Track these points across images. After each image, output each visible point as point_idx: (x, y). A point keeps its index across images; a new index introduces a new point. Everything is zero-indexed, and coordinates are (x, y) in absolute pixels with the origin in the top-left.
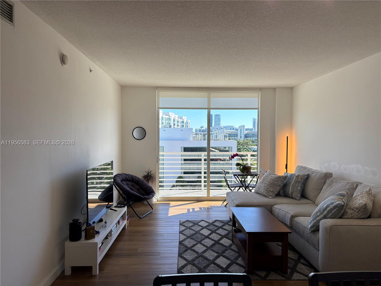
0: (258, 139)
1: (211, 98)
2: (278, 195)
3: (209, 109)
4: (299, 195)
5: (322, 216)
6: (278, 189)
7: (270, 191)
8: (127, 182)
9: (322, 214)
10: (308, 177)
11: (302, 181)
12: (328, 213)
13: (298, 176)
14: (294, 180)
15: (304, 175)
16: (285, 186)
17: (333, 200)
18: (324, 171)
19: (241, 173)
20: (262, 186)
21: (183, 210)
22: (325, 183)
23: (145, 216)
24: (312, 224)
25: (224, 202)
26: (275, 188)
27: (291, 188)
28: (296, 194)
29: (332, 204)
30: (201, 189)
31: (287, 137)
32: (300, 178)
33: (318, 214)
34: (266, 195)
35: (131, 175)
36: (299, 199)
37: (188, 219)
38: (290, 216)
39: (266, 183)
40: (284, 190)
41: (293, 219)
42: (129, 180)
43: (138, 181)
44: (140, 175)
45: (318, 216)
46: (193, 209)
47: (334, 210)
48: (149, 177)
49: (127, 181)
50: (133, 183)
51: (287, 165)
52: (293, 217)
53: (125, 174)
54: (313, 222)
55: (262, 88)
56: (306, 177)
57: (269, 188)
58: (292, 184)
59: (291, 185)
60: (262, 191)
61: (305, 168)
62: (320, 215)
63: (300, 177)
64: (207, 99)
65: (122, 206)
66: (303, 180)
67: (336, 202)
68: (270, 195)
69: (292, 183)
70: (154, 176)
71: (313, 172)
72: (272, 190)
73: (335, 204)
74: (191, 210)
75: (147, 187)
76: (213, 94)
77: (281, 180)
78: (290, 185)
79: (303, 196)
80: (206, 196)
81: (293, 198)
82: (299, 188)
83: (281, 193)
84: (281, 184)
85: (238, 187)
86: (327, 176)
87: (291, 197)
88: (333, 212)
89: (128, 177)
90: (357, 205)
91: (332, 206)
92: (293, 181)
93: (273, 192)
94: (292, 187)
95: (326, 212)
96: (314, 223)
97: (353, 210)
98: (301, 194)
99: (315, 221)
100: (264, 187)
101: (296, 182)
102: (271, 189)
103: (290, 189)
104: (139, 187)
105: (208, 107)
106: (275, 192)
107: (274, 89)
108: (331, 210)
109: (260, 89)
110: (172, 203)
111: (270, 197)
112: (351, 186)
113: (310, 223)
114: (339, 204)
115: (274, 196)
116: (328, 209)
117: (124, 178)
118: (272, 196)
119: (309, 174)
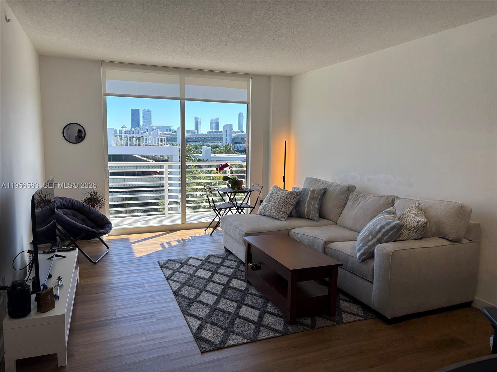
0: (249, 144)
1: (185, 85)
2: (290, 216)
3: (182, 100)
4: (317, 215)
5: (375, 240)
6: (291, 207)
7: (282, 211)
8: (64, 210)
9: (375, 237)
11: (320, 197)
12: (383, 235)
13: (313, 191)
14: (309, 196)
15: (321, 190)
16: (298, 204)
17: (388, 219)
18: (346, 184)
19: (231, 190)
20: (270, 206)
21: (154, 246)
22: (347, 199)
23: (100, 260)
24: (362, 251)
25: (207, 229)
26: (287, 207)
27: (306, 206)
28: (313, 213)
29: (388, 224)
30: (164, 214)
31: (286, 141)
32: (317, 194)
33: (370, 238)
34: (277, 217)
35: (69, 199)
36: (317, 220)
37: (169, 258)
38: (322, 242)
39: (275, 201)
40: (298, 209)
41: (327, 246)
42: (67, 207)
43: (83, 208)
44: (80, 197)
45: (369, 241)
46: (168, 243)
47: (392, 232)
48: (94, 200)
49: (63, 209)
50: (73, 211)
51: (284, 177)
52: (326, 243)
53: (59, 197)
54: (364, 248)
55: (253, 74)
56: (323, 192)
57: (280, 208)
58: (307, 201)
59: (306, 203)
60: (270, 211)
61: (317, 181)
62: (372, 239)
63: (316, 192)
65: (71, 248)
66: (320, 196)
67: (393, 222)
68: (283, 217)
69: (308, 199)
70: (102, 199)
71: (331, 185)
72: (284, 210)
73: (392, 224)
74: (167, 246)
75: (98, 217)
77: (294, 197)
78: (305, 202)
79: (322, 216)
80: (181, 223)
81: (309, 219)
82: (317, 206)
83: (293, 214)
84: (294, 201)
86: (350, 189)
87: (307, 217)
88: (389, 234)
89: (65, 203)
90: (415, 224)
91: (388, 227)
92: (308, 198)
93: (285, 212)
94: (307, 205)
95: (380, 235)
96: (365, 250)
97: (410, 230)
98: (319, 213)
99: (366, 247)
100: (274, 206)
101: (312, 198)
102: (283, 209)
103: (306, 209)
104: (83, 217)
105: (181, 97)
106: (288, 212)
107: (268, 77)
108: (388, 231)
109: (252, 76)
110: (133, 237)
111: (283, 219)
112: (387, 200)
113: (359, 250)
114: (398, 224)
115: (286, 217)
116: (384, 230)
117: (59, 204)
118: (284, 218)
119: (326, 188)
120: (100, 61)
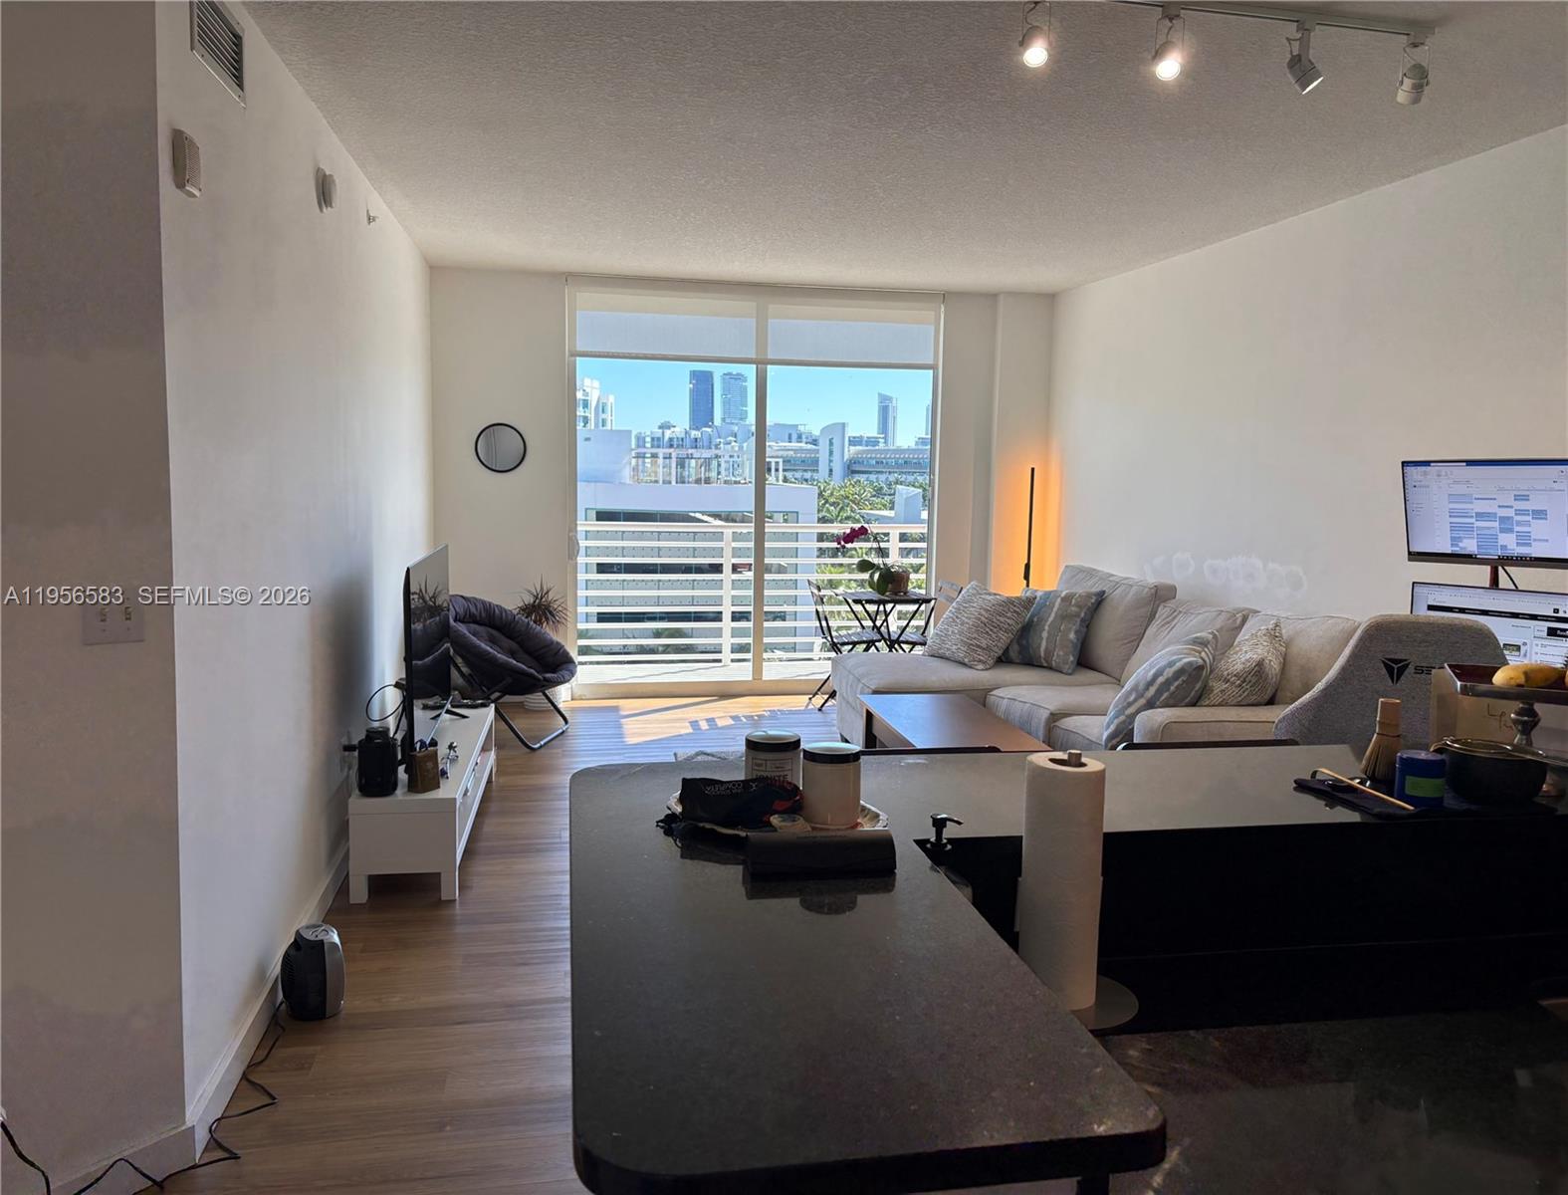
0: (934, 475)
1: (769, 321)
2: (1003, 660)
3: (761, 363)
4: (1072, 658)
5: (1142, 701)
6: (1005, 638)
7: (978, 646)
8: (471, 625)
9: (1142, 696)
10: (1100, 600)
11: (1083, 615)
12: (1159, 692)
13: (1067, 599)
14: (1055, 609)
15: (1089, 596)
16: (1026, 630)
17: (1175, 654)
18: (1152, 580)
19: (876, 596)
20: (953, 632)
21: (678, 725)
22: (1152, 617)
23: (545, 744)
24: (1112, 727)
25: (814, 696)
26: (994, 636)
27: (1045, 635)
28: (1061, 653)
29: (1171, 664)
30: (719, 661)
31: (1033, 469)
32: (1077, 605)
33: (1132, 698)
34: (966, 660)
35: (483, 602)
36: (1070, 671)
37: (702, 749)
38: (1045, 715)
39: (966, 620)
40: (1024, 642)
41: (1056, 724)
42: (478, 618)
43: (512, 625)
44: (510, 601)
45: (1130, 705)
46: (710, 721)
47: (1176, 684)
48: (541, 609)
49: (469, 623)
50: (490, 630)
51: (1027, 567)
52: (1055, 717)
53: (462, 597)
54: (1116, 722)
55: (949, 293)
56: (1093, 601)
57: (975, 638)
58: (1048, 623)
59: (1047, 628)
60: (953, 647)
61: (1090, 573)
62: (1135, 700)
63: (1073, 601)
64: (755, 324)
65: (480, 702)
66: (1084, 610)
67: (1180, 659)
68: (980, 661)
69: (1051, 619)
70: (560, 608)
71: (1117, 585)
72: (984, 643)
73: (1178, 665)
74: (704, 725)
75: (548, 646)
76: (774, 307)
77: (1015, 611)
78: (1044, 625)
79: (1085, 661)
80: (750, 679)
81: (1050, 668)
82: (1072, 636)
83: (1014, 654)
84: (1013, 623)
85: (864, 642)
86: (1161, 595)
87: (1045, 665)
88: (1172, 688)
89: (473, 610)
90: (1239, 667)
91: (1169, 673)
92: (1053, 615)
93: (988, 649)
94: (1048, 632)
95: (1152, 690)
96: (1118, 726)
97: (1229, 680)
98: (1077, 653)
99: (1122, 718)
100: (961, 633)
101: (1064, 617)
102: (983, 641)
103: (1043, 642)
104: (514, 645)
105: (759, 357)
106: (995, 649)
107: (991, 297)
108: (1168, 683)
109: (945, 296)
110: (628, 705)
111: (981, 667)
112: (1229, 619)
113: (1108, 726)
114: (1190, 663)
115: (990, 662)
116: (1161, 680)
117: (461, 611)
118: (984, 663)
119: (1104, 592)
120: (564, 273)
